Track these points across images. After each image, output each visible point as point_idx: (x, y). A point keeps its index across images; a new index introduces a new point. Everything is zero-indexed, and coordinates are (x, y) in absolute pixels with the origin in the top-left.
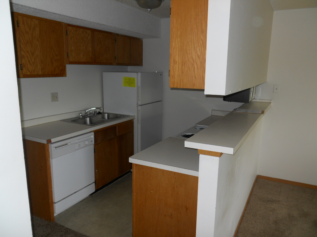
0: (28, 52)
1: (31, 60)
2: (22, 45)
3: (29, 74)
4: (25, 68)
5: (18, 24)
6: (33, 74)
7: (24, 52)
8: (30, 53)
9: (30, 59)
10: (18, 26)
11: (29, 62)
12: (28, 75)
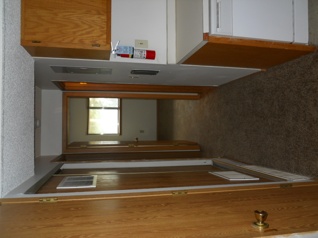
0: (74, 33)
1: (86, 29)
2: (66, 41)
3: (105, 36)
4: (98, 40)
5: (36, 42)
6: (105, 29)
7: (74, 39)
8: (75, 30)
9: (84, 32)
10: (40, 42)
11: (88, 33)
12: (107, 37)
